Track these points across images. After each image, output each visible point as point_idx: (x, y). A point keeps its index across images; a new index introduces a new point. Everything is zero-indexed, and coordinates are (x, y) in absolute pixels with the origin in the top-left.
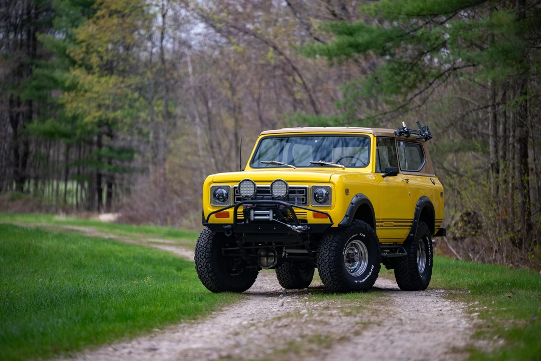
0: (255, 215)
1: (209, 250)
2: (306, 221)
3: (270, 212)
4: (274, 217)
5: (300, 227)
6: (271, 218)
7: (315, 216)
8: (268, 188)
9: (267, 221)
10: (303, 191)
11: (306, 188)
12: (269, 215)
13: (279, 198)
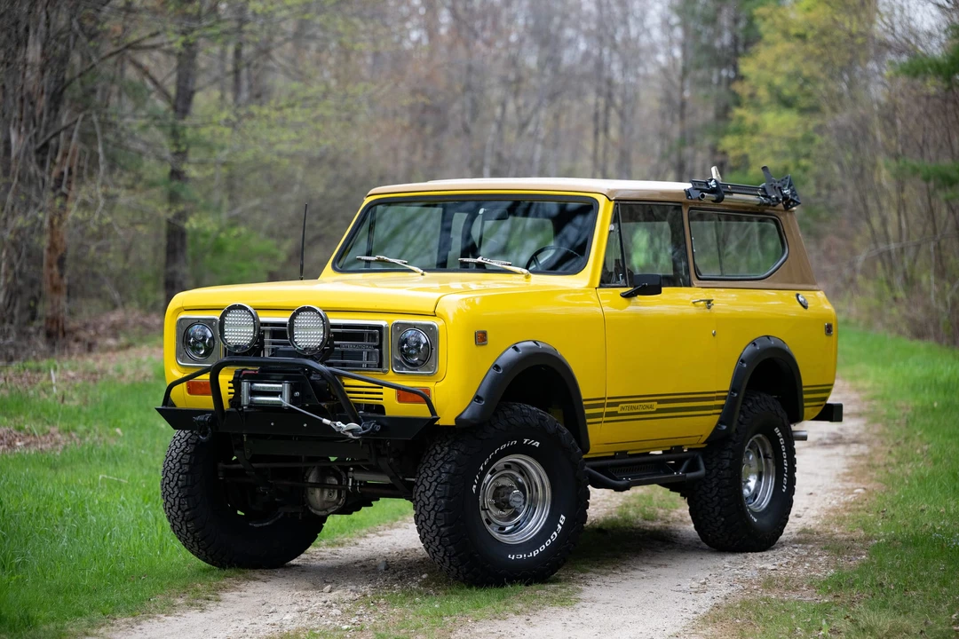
0: (253, 393)
1: (186, 468)
2: (380, 409)
3: (285, 387)
4: (293, 400)
5: (354, 425)
6: (284, 401)
7: (400, 399)
8: (283, 325)
9: (277, 408)
10: (373, 334)
11: (380, 328)
12: (280, 394)
13: (308, 353)
